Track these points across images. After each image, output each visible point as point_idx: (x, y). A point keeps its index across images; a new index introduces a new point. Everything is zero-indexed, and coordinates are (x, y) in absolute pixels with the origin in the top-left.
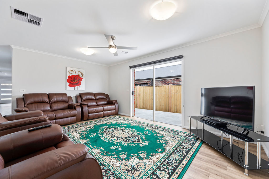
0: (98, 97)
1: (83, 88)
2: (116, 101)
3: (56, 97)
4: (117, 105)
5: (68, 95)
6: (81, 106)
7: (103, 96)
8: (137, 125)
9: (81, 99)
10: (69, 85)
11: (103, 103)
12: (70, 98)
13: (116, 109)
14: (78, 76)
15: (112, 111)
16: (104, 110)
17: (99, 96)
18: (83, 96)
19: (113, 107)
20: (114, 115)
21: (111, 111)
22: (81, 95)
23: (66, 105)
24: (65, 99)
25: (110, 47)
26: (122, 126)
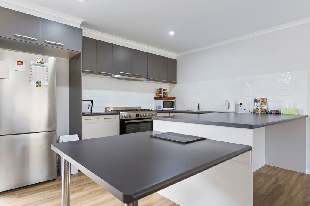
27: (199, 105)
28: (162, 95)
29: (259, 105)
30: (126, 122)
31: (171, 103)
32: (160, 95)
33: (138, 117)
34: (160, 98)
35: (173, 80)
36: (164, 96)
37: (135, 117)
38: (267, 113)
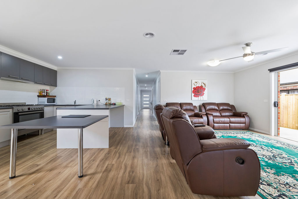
0: (221, 108)
1: (205, 98)
2: (246, 114)
3: (186, 106)
4: (248, 118)
5: (194, 105)
6: (207, 115)
7: (227, 107)
8: (286, 147)
9: (205, 108)
10: (194, 96)
11: (227, 114)
12: (195, 107)
13: (246, 124)
14: (202, 86)
15: (241, 125)
16: (231, 122)
17: (223, 106)
18: (206, 106)
19: (242, 120)
20: (243, 130)
21: (239, 125)
22: (204, 105)
23: (193, 113)
24: (192, 108)
25: (245, 55)
26: (260, 143)
27: (75, 101)
28: (45, 94)
29: (107, 101)
30: (19, 114)
31: (53, 99)
32: (43, 94)
33: (30, 110)
34: (44, 96)
35: (54, 84)
36: (47, 95)
37: (27, 110)
38: (111, 104)
